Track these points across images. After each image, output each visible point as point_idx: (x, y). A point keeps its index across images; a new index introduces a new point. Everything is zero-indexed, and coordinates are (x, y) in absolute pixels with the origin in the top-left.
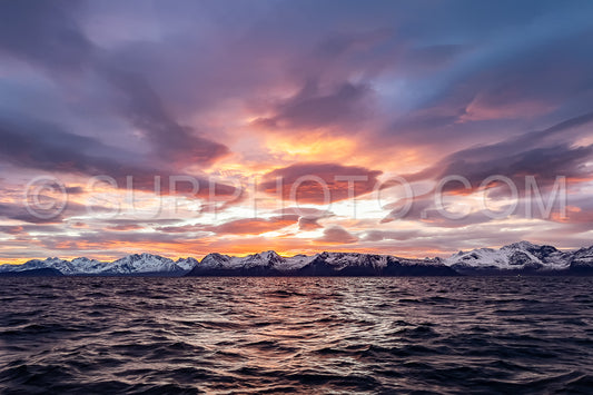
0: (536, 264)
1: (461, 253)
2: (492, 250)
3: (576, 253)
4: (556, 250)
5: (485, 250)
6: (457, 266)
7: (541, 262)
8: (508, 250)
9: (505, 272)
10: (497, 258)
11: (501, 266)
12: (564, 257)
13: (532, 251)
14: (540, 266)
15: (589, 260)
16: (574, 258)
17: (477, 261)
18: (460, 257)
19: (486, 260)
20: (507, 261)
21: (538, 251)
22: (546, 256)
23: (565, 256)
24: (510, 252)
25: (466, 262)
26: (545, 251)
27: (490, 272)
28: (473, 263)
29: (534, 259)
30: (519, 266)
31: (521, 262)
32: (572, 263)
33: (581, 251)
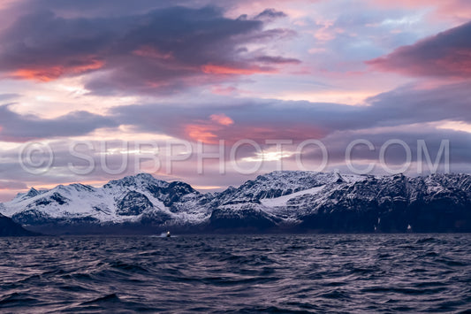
0: (160, 214)
1: (33, 193)
2: (89, 188)
3: (221, 196)
4: (191, 190)
5: (77, 186)
6: (25, 216)
7: (167, 211)
8: (116, 189)
9: (111, 229)
10: (98, 202)
11: (103, 218)
12: (203, 202)
13: (155, 190)
14: (166, 217)
15: (239, 207)
16: (217, 204)
17: (63, 208)
18: (31, 200)
19: (79, 207)
20: (113, 208)
21: (164, 191)
22: (177, 199)
23: (204, 200)
24: (120, 193)
25: (42, 209)
26: (176, 192)
27: (84, 228)
28: (54, 211)
29: (159, 205)
30: (133, 218)
31: (136, 210)
32: (214, 212)
33: (228, 192)
